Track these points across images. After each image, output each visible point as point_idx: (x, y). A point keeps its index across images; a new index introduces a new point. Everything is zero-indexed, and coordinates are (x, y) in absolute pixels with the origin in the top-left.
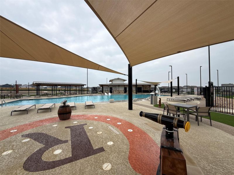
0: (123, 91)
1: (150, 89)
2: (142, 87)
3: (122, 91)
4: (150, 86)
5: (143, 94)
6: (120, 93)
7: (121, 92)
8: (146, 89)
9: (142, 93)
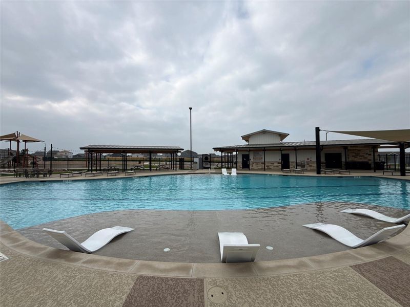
0: (279, 163)
1: (376, 157)
2: (342, 151)
3: (276, 164)
4: (375, 147)
5: (347, 174)
6: (270, 170)
7: (272, 167)
8: (358, 160)
9: (340, 173)
